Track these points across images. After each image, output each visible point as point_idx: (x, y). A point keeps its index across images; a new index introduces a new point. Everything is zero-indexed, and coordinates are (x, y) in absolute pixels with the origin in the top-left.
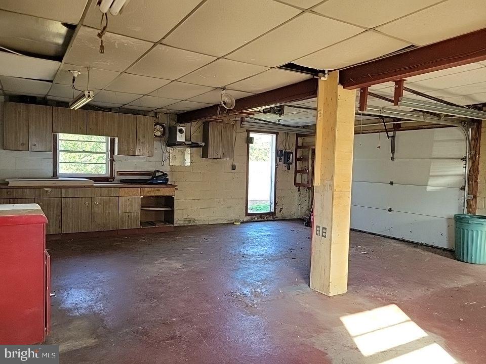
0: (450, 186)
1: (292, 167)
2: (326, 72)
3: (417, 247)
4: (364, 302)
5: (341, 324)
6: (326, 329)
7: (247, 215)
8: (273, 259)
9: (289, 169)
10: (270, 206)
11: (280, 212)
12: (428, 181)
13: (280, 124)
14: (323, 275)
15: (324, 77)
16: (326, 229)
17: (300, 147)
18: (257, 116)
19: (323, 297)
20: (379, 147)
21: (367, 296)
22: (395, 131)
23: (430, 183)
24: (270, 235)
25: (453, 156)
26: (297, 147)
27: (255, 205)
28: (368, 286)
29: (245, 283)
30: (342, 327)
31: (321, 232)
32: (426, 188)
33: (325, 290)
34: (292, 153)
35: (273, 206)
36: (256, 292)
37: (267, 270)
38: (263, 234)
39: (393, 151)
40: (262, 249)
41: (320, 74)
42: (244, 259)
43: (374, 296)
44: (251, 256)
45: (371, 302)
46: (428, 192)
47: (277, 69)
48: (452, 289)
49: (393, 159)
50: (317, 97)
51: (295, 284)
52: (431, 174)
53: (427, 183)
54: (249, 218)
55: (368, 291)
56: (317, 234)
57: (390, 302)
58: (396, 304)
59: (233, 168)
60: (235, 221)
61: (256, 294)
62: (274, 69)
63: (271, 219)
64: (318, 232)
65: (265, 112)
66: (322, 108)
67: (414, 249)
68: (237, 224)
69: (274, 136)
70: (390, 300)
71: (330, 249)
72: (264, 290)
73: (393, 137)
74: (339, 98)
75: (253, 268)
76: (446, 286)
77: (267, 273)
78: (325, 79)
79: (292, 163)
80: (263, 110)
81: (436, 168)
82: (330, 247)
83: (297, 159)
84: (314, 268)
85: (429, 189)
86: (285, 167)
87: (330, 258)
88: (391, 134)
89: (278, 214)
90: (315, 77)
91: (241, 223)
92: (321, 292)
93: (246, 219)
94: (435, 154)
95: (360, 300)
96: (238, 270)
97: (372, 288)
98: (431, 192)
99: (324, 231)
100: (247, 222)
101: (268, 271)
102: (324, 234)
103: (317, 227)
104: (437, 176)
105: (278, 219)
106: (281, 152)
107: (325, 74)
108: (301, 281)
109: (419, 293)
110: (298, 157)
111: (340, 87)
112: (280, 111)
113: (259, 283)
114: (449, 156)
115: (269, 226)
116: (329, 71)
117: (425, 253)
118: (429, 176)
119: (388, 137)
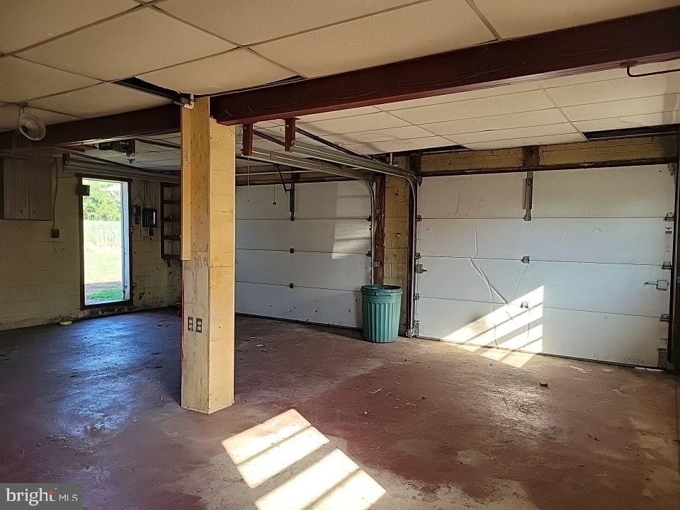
0: (357, 252)
1: (157, 231)
2: (192, 97)
3: (323, 331)
4: (256, 414)
5: (224, 450)
6: (202, 462)
7: (83, 307)
8: (124, 372)
9: (151, 234)
10: (124, 292)
11: (140, 299)
12: (333, 247)
13: (133, 167)
14: (199, 385)
15: (190, 104)
16: (201, 320)
17: (168, 202)
18: (89, 153)
19: (199, 417)
20: (275, 203)
21: (260, 404)
22: (293, 183)
23: (334, 249)
24: (122, 337)
25: (358, 216)
26: (163, 202)
27: (98, 292)
28: (262, 391)
29: (74, 418)
30: (224, 454)
31: (195, 325)
32: (331, 255)
33: (202, 406)
34: (156, 211)
35: (128, 291)
36: (93, 429)
37: (114, 392)
38: (110, 335)
39: (292, 209)
40: (108, 359)
41: (183, 100)
42: (75, 380)
43: (269, 403)
44: (87, 373)
45: (264, 411)
46: (335, 260)
47: (112, 85)
48: (357, 377)
49: (292, 219)
50: (180, 131)
51: (159, 405)
52: (336, 237)
53: (332, 250)
54: (86, 312)
55: (261, 398)
56: (189, 329)
57: (287, 407)
58: (294, 408)
59: (55, 234)
60: (63, 320)
61: (94, 433)
62: (108, 83)
63: (126, 310)
64: (190, 327)
65: (103, 147)
66: (189, 149)
67: (319, 333)
68: (66, 323)
69: (126, 184)
70: (289, 404)
71: (209, 348)
72: (107, 425)
73: (292, 191)
74: (211, 135)
75: (90, 393)
76: (353, 375)
77: (114, 396)
78: (191, 107)
79: (155, 226)
80: (100, 144)
81: (341, 230)
82: (208, 345)
83: (163, 220)
84: (185, 377)
85: (335, 256)
86: (145, 232)
87: (208, 361)
88: (289, 186)
89: (137, 303)
90: (175, 102)
91: (74, 322)
92: (197, 410)
93: (81, 315)
94: (339, 213)
95: (251, 412)
96: (63, 399)
97: (267, 393)
98: (337, 260)
99: (199, 323)
100: (84, 319)
101: (117, 392)
102: (199, 328)
103: (189, 318)
104: (343, 240)
105: (137, 309)
106: (138, 208)
107: (190, 100)
108: (169, 399)
109: (322, 388)
110: (165, 216)
111: (213, 121)
112: (129, 148)
113: (99, 415)
114: (353, 216)
115: (121, 323)
116: (195, 96)
117: (332, 336)
118: (333, 241)
119: (286, 191)
